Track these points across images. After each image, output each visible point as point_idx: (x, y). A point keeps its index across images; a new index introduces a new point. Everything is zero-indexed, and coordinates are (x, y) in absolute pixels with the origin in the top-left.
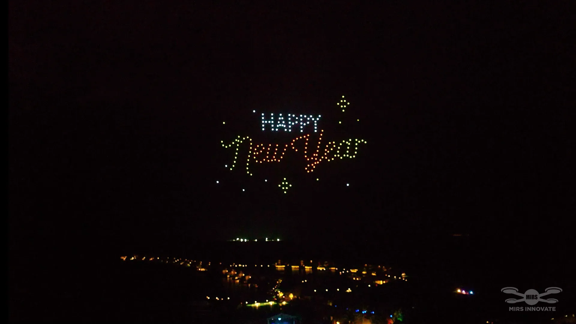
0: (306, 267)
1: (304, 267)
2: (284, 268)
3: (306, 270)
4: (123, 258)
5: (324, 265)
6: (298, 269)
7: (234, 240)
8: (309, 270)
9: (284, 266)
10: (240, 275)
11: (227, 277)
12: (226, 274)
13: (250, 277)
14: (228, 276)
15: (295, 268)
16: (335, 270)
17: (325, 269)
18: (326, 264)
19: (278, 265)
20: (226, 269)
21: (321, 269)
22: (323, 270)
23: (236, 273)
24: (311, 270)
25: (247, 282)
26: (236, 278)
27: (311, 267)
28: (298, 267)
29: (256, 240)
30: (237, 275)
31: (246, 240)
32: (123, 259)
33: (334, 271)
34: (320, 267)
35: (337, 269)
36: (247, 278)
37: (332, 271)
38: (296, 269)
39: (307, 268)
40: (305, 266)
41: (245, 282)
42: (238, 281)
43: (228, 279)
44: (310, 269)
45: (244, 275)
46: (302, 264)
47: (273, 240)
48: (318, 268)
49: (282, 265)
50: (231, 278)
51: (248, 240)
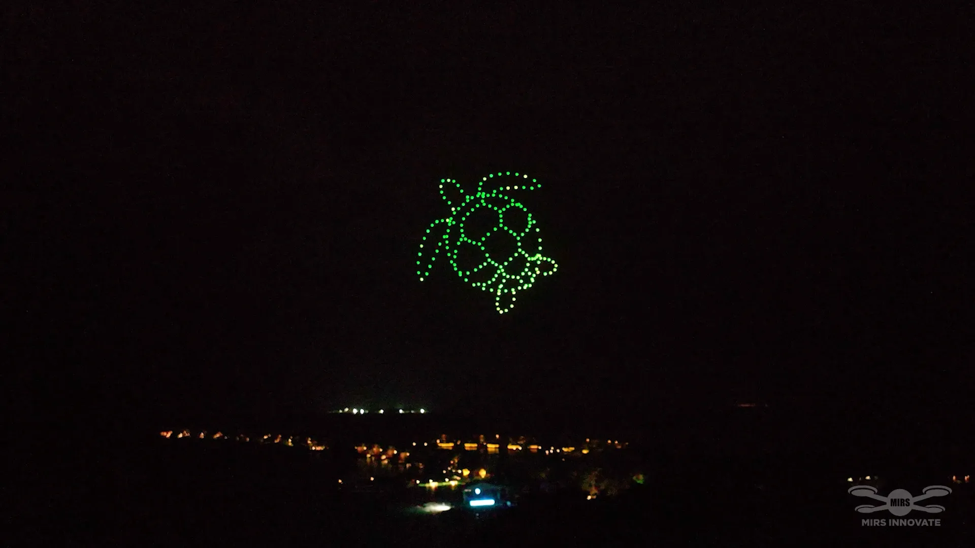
0: (489, 446)
1: (486, 445)
2: (452, 447)
3: (489, 450)
4: (165, 434)
5: (519, 442)
6: (476, 449)
7: (341, 411)
8: (494, 450)
9: (451, 445)
10: (390, 452)
11: (366, 457)
12: (365, 453)
13: (408, 454)
14: (369, 456)
15: (470, 447)
16: (538, 449)
17: (520, 448)
18: (523, 439)
19: (441, 442)
20: (363, 445)
21: (514, 448)
22: (517, 449)
23: (381, 450)
24: (497, 450)
25: (404, 462)
26: (384, 457)
27: (497, 446)
28: (476, 445)
29: (382, 411)
30: (384, 453)
31: (362, 411)
32: (165, 436)
33: (536, 450)
34: (513, 444)
35: (540, 448)
36: (403, 455)
37: (532, 450)
38: (472, 449)
39: (492, 447)
40: (488, 443)
41: (400, 462)
42: (386, 462)
43: (368, 460)
44: (496, 448)
45: (395, 452)
46: (482, 440)
47: (412, 412)
48: (510, 447)
49: (448, 442)
50: (373, 458)
51: (367, 412)
